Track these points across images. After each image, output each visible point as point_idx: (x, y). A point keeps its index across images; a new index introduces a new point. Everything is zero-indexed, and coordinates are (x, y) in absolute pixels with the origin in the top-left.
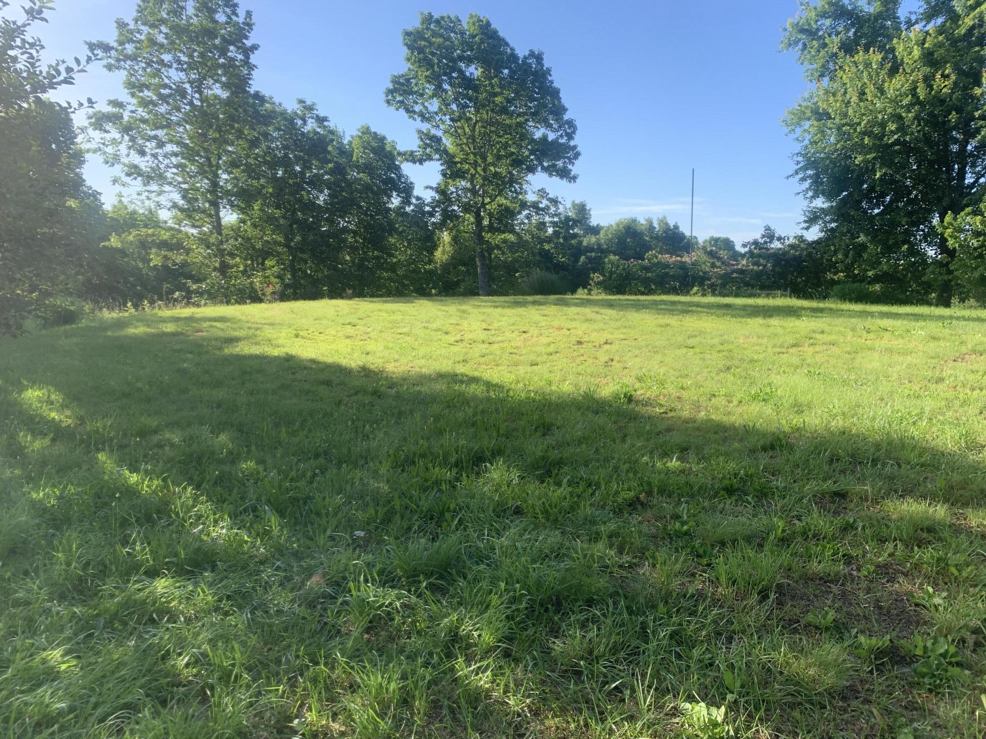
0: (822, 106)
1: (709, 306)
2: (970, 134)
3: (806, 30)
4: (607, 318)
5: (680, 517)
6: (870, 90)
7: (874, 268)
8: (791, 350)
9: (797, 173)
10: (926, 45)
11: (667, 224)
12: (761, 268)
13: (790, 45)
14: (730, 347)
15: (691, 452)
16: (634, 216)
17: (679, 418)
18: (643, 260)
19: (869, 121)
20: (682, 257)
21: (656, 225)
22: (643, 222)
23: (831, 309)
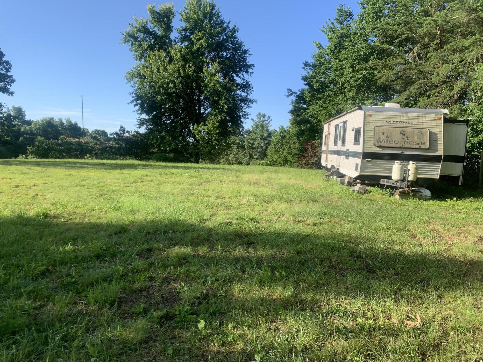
0: (142, 72)
1: (94, 164)
2: (201, 92)
3: (133, 36)
4: (35, 171)
5: (71, 275)
6: (161, 68)
7: (169, 147)
8: (132, 185)
9: (133, 101)
10: (182, 53)
11: (70, 122)
12: (119, 145)
13: (126, 42)
14: (103, 184)
15: (79, 240)
16: (52, 117)
17: (74, 223)
18: (58, 140)
19: (162, 82)
20: (79, 139)
21: (64, 122)
22: (57, 120)
23: (152, 165)
